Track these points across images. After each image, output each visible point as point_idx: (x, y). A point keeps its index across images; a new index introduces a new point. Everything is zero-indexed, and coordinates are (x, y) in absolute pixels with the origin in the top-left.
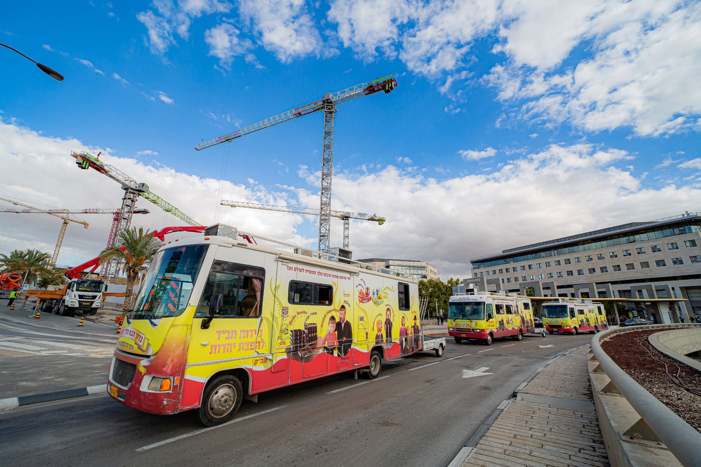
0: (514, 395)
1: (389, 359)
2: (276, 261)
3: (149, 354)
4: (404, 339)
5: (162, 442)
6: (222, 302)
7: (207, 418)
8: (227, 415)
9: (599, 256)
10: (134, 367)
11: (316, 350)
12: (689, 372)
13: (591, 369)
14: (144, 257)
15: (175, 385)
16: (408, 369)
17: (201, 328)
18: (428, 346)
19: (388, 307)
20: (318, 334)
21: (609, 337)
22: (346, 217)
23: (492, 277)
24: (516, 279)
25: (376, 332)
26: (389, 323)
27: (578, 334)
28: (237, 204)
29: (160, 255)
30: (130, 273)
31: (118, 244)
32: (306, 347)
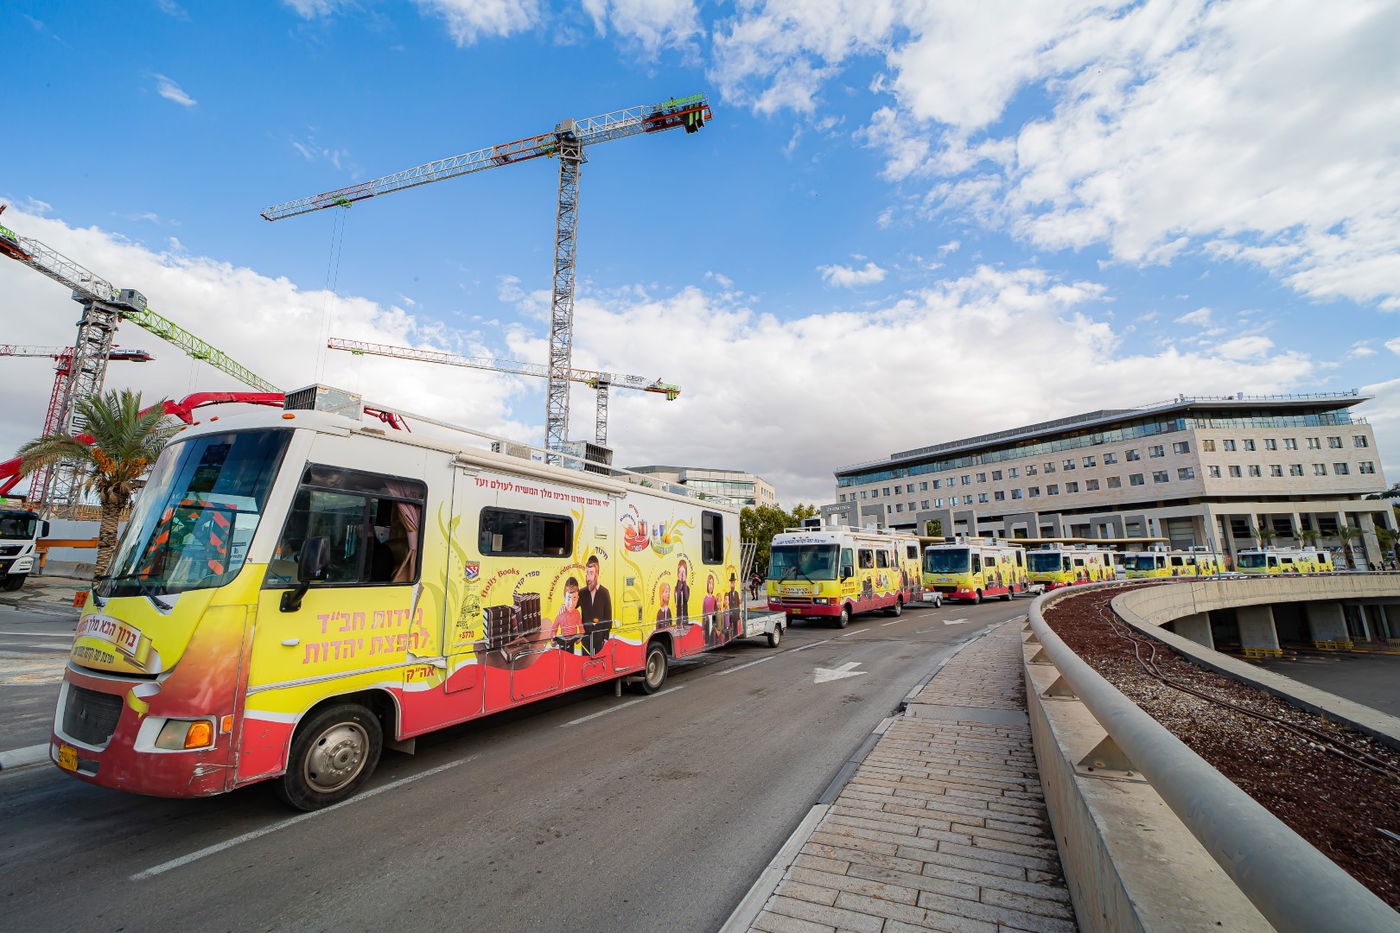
0: (901, 708)
1: (682, 655)
2: (450, 466)
3: (154, 672)
4: (711, 617)
5: (195, 854)
6: (328, 554)
7: (302, 795)
8: (348, 784)
9: (1047, 466)
10: (118, 701)
11: (538, 645)
12: (1166, 654)
13: (1027, 658)
14: (142, 459)
15: (221, 732)
16: (719, 671)
17: (281, 610)
18: (754, 628)
19: (682, 558)
20: (543, 614)
21: (1054, 603)
22: (601, 383)
23: (870, 502)
24: (912, 506)
25: (657, 607)
26: (683, 589)
27: (983, 601)
28: (365, 348)
29: (174, 452)
30: (107, 495)
31: (73, 430)
32: (517, 640)
